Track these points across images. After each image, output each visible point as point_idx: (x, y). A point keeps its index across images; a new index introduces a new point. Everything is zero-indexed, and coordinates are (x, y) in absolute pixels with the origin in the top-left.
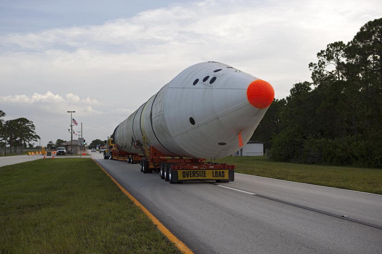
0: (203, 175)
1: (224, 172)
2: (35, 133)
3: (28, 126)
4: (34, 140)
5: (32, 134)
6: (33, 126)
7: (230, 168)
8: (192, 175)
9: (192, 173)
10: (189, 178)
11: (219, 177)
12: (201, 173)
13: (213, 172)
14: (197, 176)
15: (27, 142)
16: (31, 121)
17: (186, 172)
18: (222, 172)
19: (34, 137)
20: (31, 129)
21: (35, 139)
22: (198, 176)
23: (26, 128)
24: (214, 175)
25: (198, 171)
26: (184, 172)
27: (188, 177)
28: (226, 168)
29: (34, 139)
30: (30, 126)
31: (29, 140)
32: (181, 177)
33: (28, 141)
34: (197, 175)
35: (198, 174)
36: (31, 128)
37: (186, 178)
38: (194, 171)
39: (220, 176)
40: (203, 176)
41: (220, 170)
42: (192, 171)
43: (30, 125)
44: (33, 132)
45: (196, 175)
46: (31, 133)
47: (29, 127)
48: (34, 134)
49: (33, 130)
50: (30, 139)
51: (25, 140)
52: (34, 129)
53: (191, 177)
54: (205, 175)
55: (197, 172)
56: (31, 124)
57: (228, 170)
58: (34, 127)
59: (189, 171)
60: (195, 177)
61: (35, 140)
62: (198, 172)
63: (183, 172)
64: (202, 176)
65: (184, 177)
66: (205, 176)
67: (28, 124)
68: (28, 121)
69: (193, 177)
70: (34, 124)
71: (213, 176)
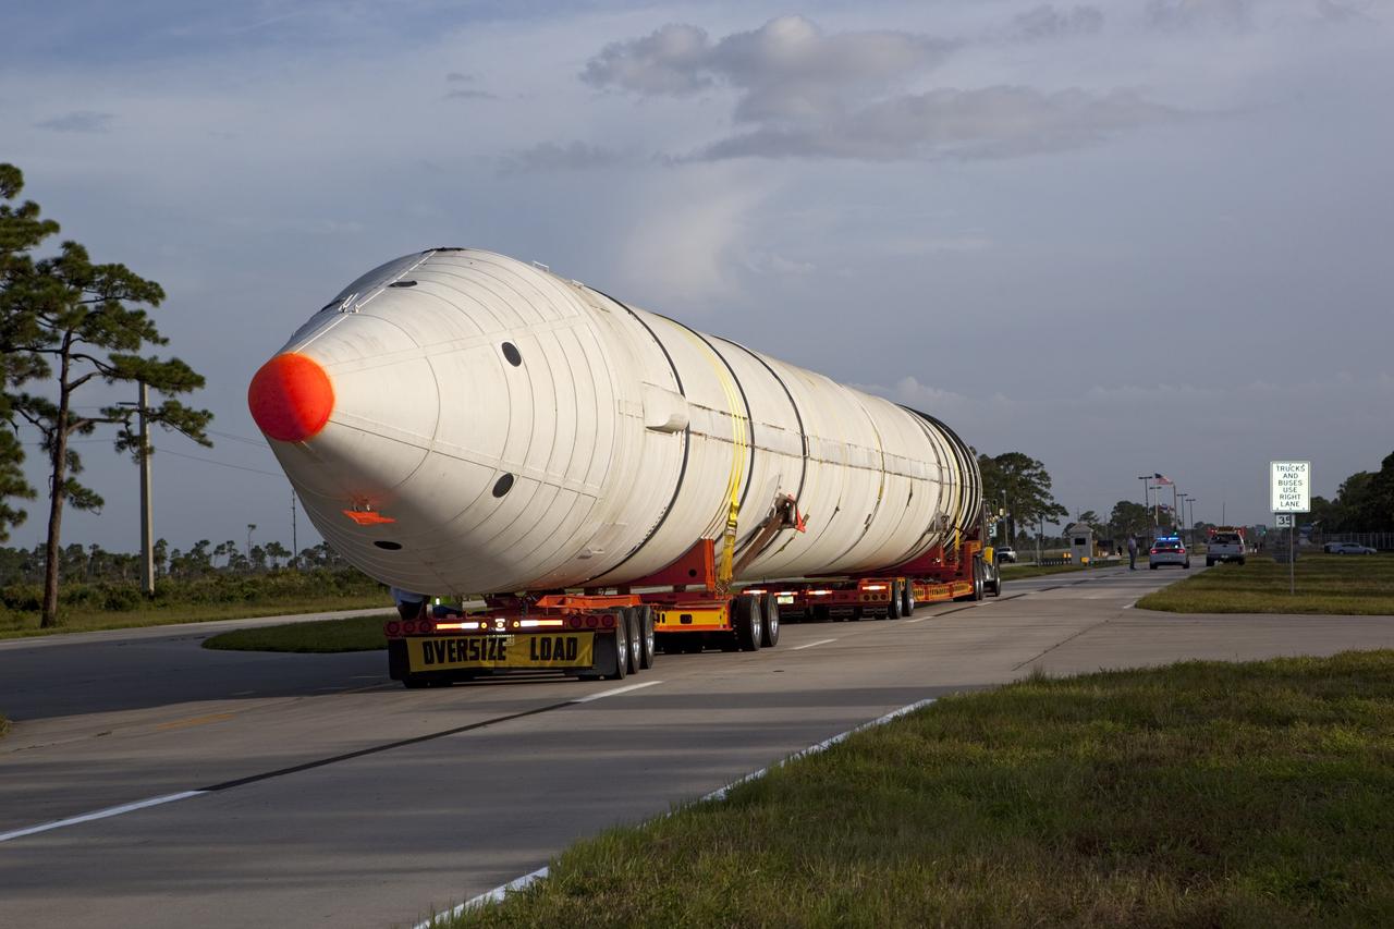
0: (496, 653)
1: (575, 640)
2: (1052, 498)
3: (1030, 475)
4: (1048, 520)
5: (1043, 499)
6: (1043, 476)
7: (600, 625)
8: (455, 655)
9: (454, 646)
10: (447, 665)
11: (555, 659)
12: (488, 645)
13: (533, 640)
14: (472, 658)
15: (1027, 525)
16: (1038, 462)
17: (436, 642)
18: (570, 640)
19: (1048, 510)
20: (1039, 487)
21: (1053, 517)
22: (475, 658)
23: (1025, 483)
24: (538, 652)
25: (478, 641)
26: (429, 643)
27: (441, 660)
28: (582, 627)
29: (1049, 517)
30: (1036, 475)
31: (1034, 520)
32: (417, 664)
33: (1029, 521)
34: (473, 654)
35: (476, 649)
36: (1037, 481)
37: (436, 666)
38: (462, 640)
39: (559, 654)
40: (494, 658)
41: (560, 635)
42: (456, 638)
43: (1035, 472)
44: (1044, 495)
45: (470, 653)
46: (1038, 497)
47: (1033, 479)
48: (1048, 502)
49: (1044, 489)
50: (1036, 516)
51: (1022, 522)
52: (1048, 486)
53: (452, 660)
54: (504, 653)
55: (472, 641)
56: (1039, 471)
57: (593, 633)
58: (1048, 479)
59: (447, 639)
60: (466, 659)
61: (1051, 521)
62: (476, 645)
63: (425, 644)
64: (492, 658)
65: (429, 661)
66: (504, 658)
67: (1030, 472)
68: (1028, 463)
69: (460, 660)
70: (1046, 470)
71: (534, 657)
